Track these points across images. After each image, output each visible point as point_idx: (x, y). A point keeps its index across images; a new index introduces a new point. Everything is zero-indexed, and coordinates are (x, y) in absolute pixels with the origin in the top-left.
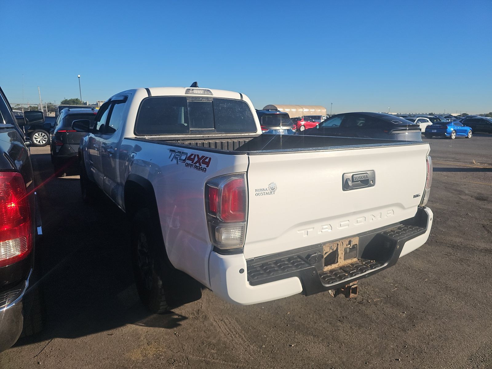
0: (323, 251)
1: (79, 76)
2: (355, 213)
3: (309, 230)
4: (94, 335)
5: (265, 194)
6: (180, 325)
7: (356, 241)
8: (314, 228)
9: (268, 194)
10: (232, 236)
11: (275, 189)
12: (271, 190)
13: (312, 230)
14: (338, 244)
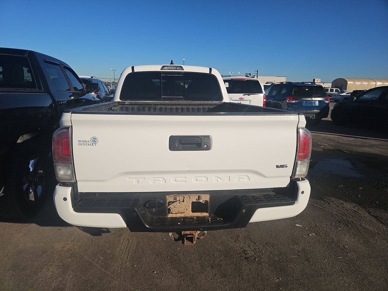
0: (167, 200)
1: (184, 60)
2: (189, 172)
3: (139, 179)
4: (52, 227)
5: (87, 145)
6: (101, 235)
7: (205, 198)
8: (145, 178)
9: (90, 145)
10: (61, 173)
11: (97, 141)
12: (93, 142)
13: (143, 179)
14: (184, 197)
